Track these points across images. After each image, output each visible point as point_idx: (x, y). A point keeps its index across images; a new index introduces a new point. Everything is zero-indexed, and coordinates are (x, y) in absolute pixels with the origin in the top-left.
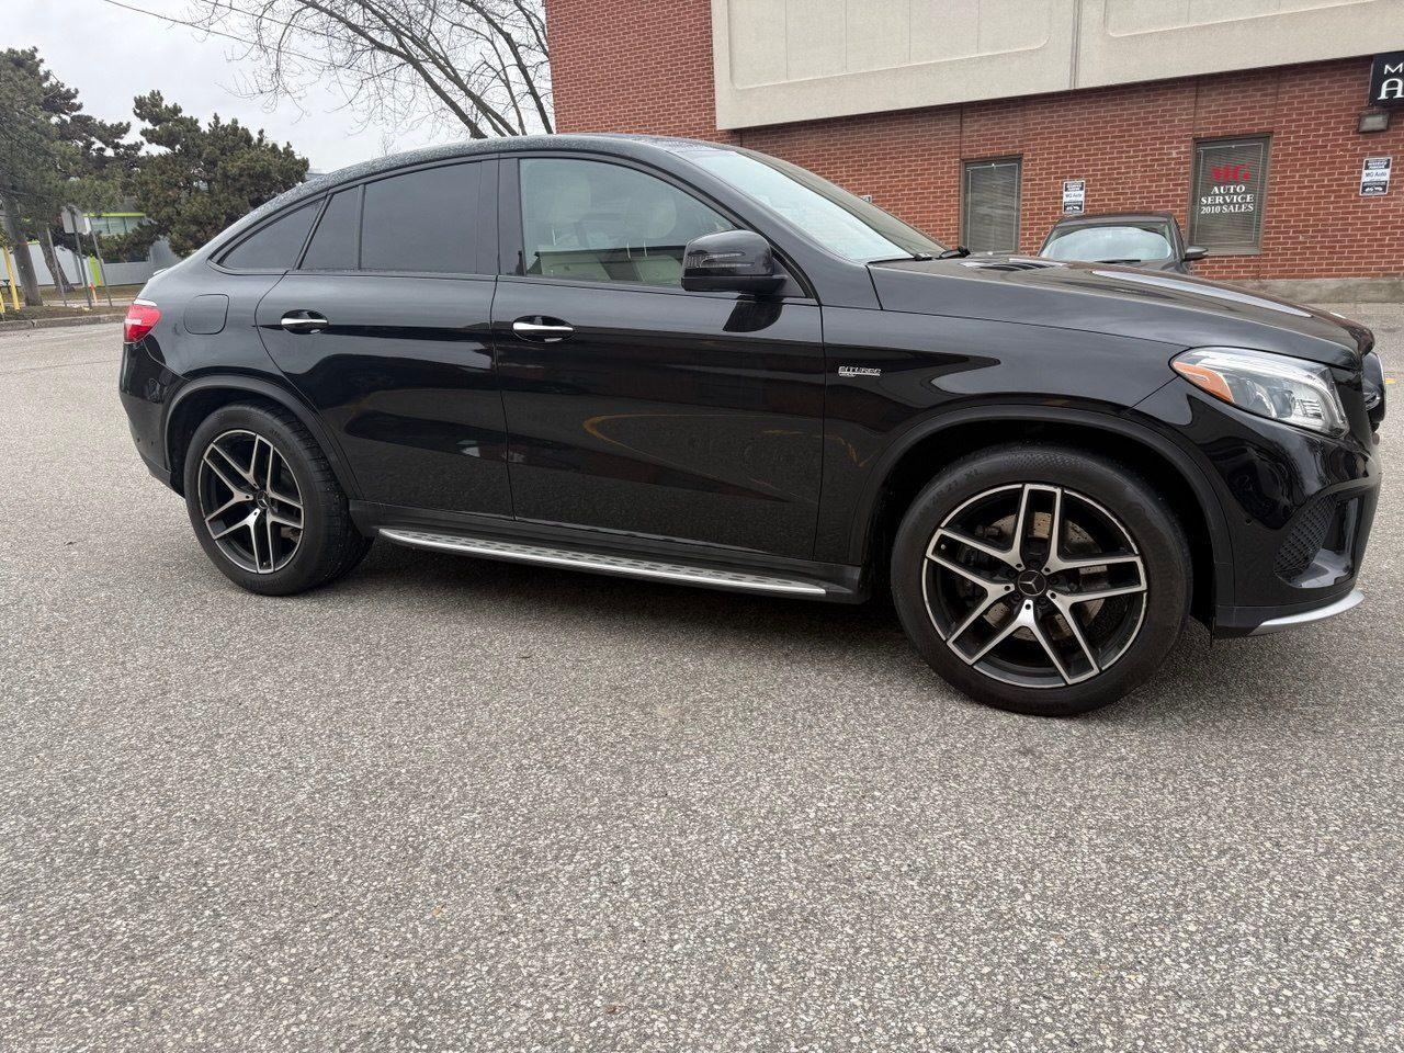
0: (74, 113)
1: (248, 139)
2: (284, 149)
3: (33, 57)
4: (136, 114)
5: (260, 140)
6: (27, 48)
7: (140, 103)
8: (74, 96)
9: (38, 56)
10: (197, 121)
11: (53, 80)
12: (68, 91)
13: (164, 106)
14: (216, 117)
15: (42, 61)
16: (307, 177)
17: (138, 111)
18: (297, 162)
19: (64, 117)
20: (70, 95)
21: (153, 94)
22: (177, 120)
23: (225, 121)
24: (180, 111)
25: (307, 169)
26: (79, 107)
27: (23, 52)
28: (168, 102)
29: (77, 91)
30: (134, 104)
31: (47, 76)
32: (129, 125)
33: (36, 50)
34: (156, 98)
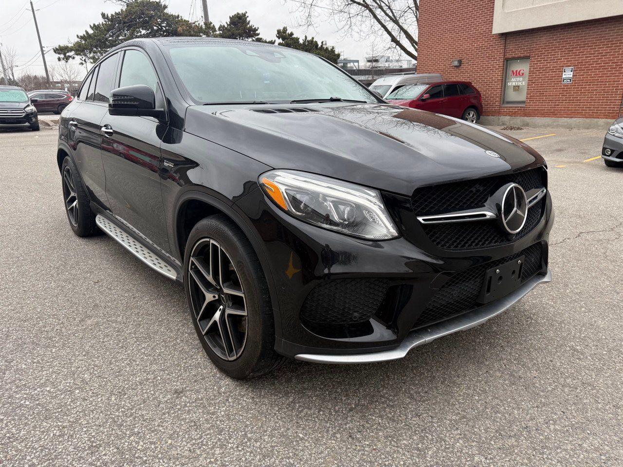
0: (256, 37)
1: (317, 45)
2: (331, 49)
3: (245, 15)
4: (277, 37)
5: (322, 46)
6: (244, 12)
7: (279, 32)
8: (257, 30)
9: (247, 15)
10: (299, 39)
11: (250, 24)
12: (255, 28)
13: (287, 33)
14: (306, 37)
15: (248, 17)
16: (338, 61)
17: (278, 35)
18: (335, 55)
19: (253, 38)
20: (256, 30)
21: (284, 28)
22: (291, 39)
23: (309, 38)
24: (293, 34)
25: (339, 58)
26: (258, 34)
27: (242, 14)
28: (289, 31)
29: (258, 28)
30: (276, 32)
31: (249, 23)
32: (275, 41)
33: (246, 13)
34: (285, 29)
